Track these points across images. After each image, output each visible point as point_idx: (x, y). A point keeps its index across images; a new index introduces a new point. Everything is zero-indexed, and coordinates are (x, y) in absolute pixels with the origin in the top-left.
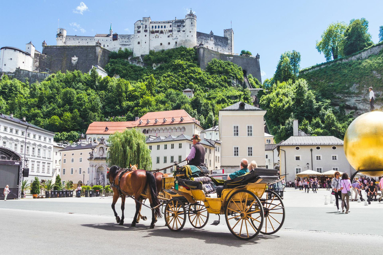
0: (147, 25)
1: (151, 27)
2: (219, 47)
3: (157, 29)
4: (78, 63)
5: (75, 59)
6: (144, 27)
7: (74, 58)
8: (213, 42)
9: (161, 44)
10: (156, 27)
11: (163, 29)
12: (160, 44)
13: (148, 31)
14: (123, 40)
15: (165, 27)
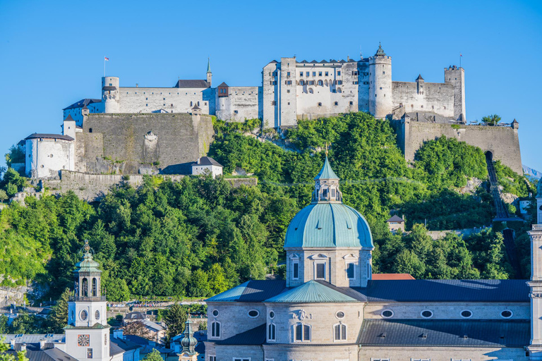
0: (291, 72)
1: (298, 74)
2: (436, 102)
3: (311, 78)
4: (158, 145)
5: (151, 140)
6: (286, 75)
7: (149, 137)
8: (424, 96)
9: (320, 104)
10: (308, 74)
11: (323, 78)
12: (316, 105)
13: (294, 83)
14: (241, 96)
15: (327, 75)
